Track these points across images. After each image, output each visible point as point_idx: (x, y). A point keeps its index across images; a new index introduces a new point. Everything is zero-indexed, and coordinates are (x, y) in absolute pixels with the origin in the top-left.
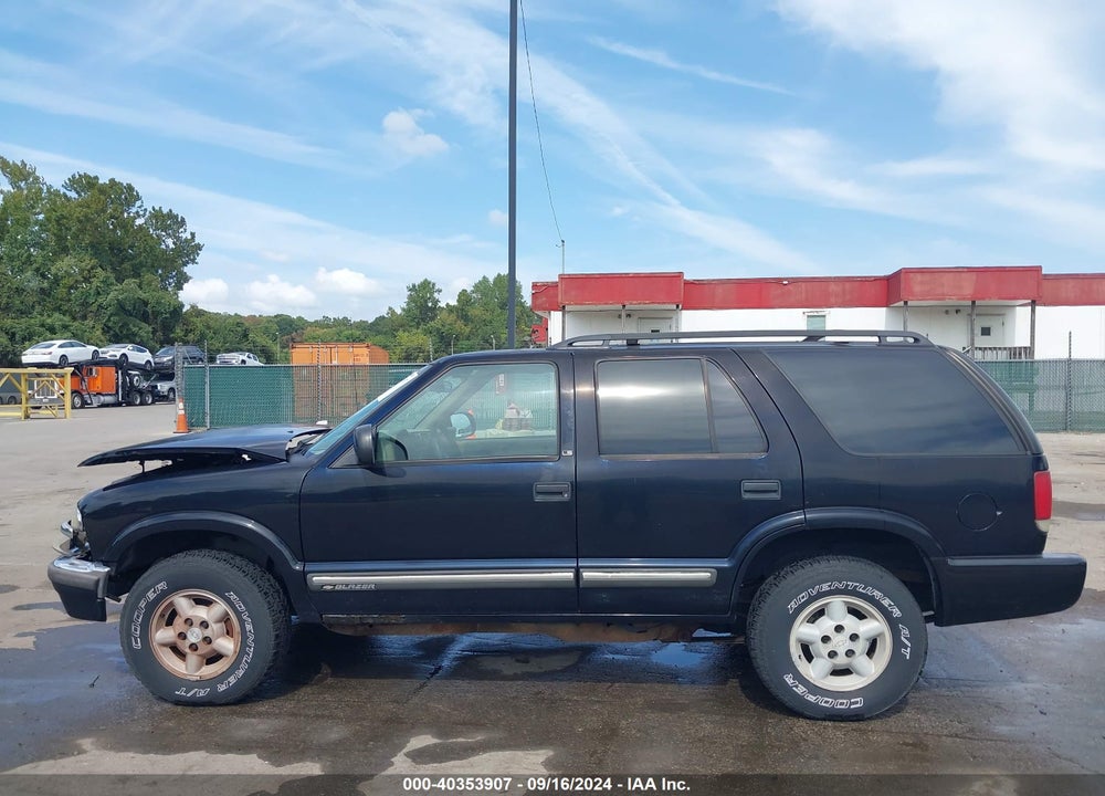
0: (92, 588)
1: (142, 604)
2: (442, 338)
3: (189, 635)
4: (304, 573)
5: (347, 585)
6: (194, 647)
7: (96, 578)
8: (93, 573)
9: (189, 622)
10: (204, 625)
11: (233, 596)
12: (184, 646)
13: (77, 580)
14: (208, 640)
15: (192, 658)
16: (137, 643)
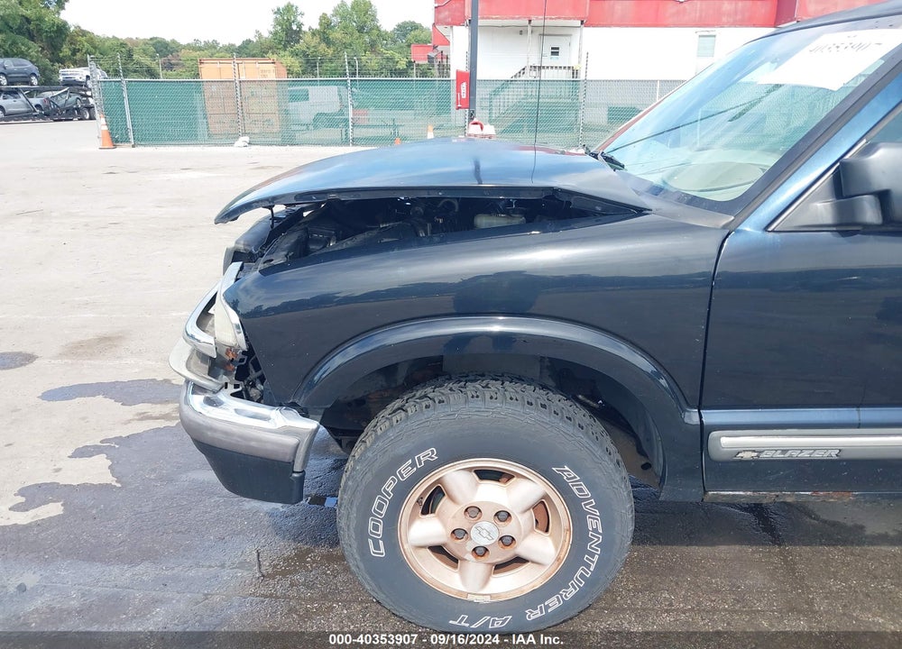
0: (288, 458)
1: (389, 486)
2: (308, 61)
3: (473, 533)
4: (703, 431)
5: (784, 451)
6: (480, 552)
7: (292, 441)
8: (287, 431)
9: (473, 511)
10: (502, 516)
11: (567, 473)
12: (463, 549)
13: (253, 444)
14: (507, 541)
15: (476, 568)
16: (377, 547)
